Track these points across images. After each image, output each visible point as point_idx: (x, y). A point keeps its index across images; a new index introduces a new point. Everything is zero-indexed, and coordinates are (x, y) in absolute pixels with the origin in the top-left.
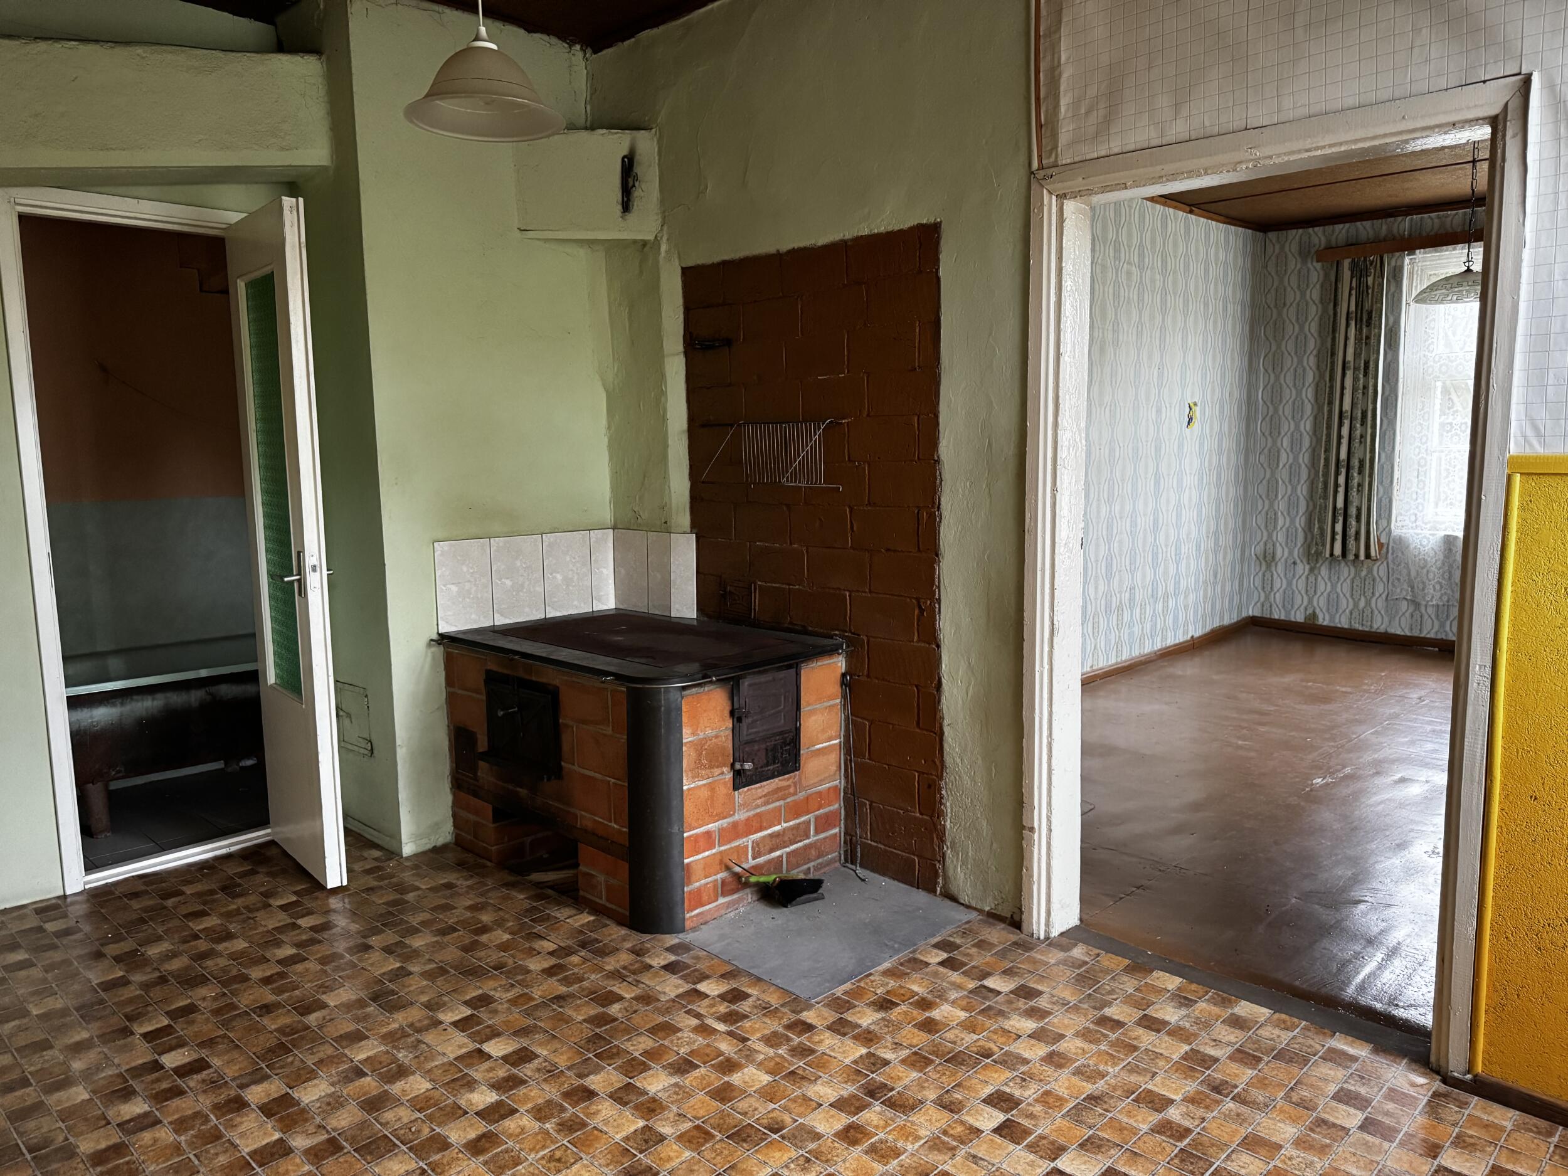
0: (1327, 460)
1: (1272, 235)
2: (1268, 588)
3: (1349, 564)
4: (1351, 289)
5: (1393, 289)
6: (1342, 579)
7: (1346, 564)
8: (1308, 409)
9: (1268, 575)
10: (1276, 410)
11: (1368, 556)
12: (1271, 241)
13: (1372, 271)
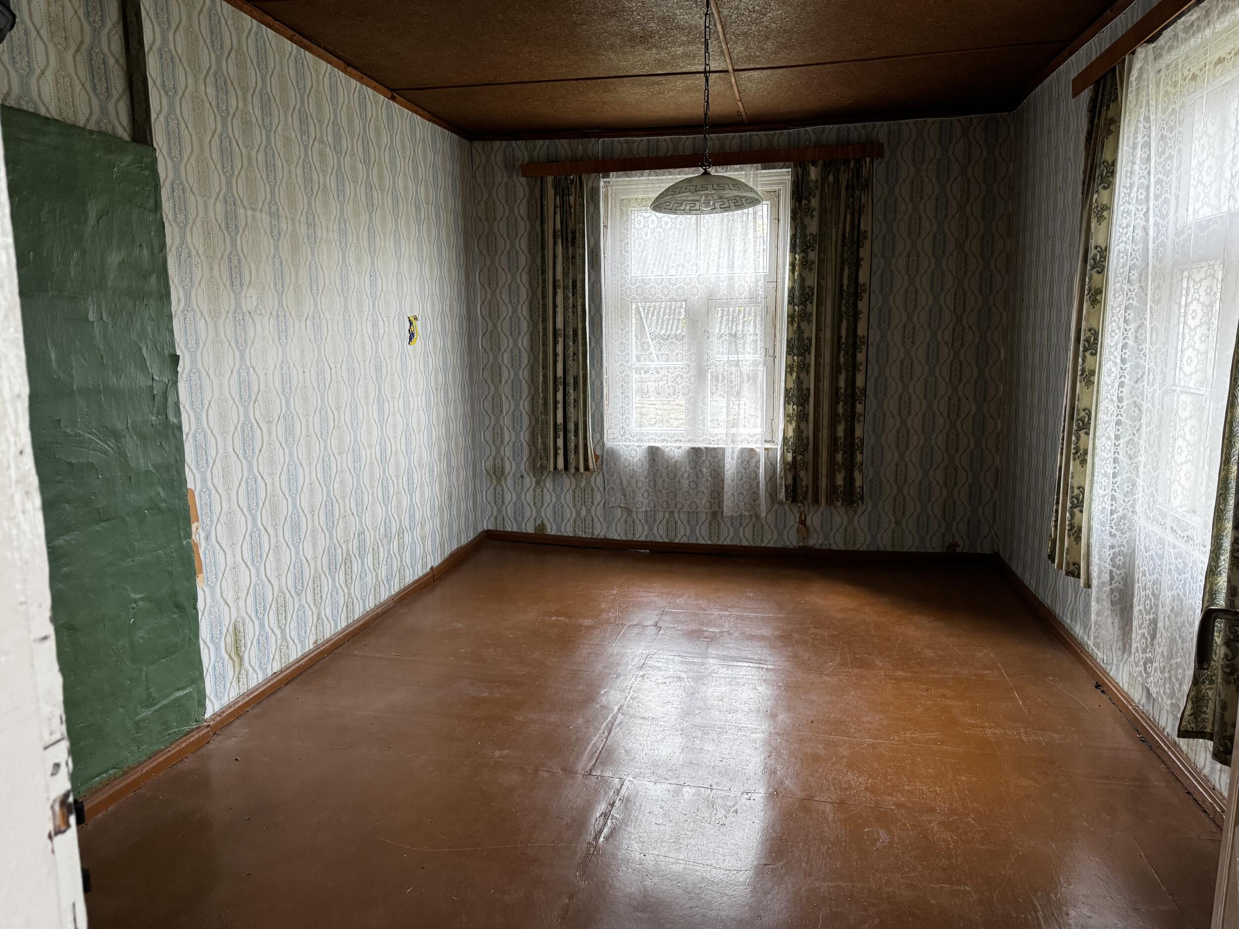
0: (545, 377)
1: (478, 144)
2: (500, 502)
3: (570, 475)
4: (555, 208)
5: (592, 210)
6: (565, 490)
7: (568, 475)
8: (524, 326)
9: (499, 490)
10: (495, 326)
11: (587, 468)
12: (477, 150)
13: (573, 190)
